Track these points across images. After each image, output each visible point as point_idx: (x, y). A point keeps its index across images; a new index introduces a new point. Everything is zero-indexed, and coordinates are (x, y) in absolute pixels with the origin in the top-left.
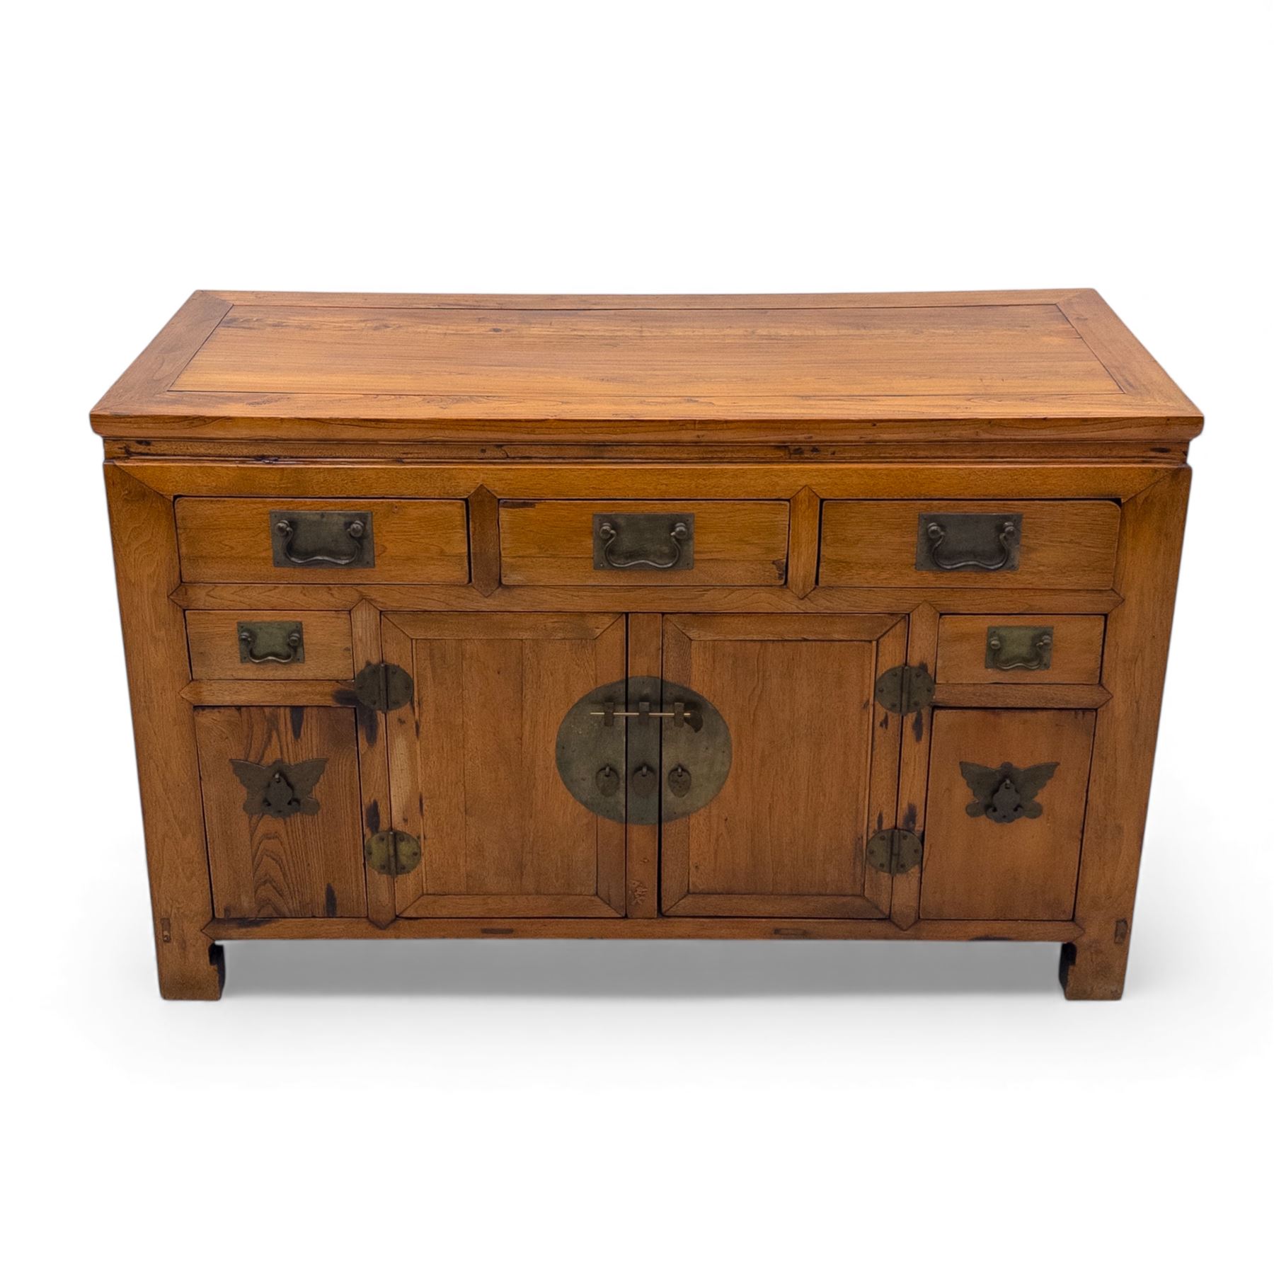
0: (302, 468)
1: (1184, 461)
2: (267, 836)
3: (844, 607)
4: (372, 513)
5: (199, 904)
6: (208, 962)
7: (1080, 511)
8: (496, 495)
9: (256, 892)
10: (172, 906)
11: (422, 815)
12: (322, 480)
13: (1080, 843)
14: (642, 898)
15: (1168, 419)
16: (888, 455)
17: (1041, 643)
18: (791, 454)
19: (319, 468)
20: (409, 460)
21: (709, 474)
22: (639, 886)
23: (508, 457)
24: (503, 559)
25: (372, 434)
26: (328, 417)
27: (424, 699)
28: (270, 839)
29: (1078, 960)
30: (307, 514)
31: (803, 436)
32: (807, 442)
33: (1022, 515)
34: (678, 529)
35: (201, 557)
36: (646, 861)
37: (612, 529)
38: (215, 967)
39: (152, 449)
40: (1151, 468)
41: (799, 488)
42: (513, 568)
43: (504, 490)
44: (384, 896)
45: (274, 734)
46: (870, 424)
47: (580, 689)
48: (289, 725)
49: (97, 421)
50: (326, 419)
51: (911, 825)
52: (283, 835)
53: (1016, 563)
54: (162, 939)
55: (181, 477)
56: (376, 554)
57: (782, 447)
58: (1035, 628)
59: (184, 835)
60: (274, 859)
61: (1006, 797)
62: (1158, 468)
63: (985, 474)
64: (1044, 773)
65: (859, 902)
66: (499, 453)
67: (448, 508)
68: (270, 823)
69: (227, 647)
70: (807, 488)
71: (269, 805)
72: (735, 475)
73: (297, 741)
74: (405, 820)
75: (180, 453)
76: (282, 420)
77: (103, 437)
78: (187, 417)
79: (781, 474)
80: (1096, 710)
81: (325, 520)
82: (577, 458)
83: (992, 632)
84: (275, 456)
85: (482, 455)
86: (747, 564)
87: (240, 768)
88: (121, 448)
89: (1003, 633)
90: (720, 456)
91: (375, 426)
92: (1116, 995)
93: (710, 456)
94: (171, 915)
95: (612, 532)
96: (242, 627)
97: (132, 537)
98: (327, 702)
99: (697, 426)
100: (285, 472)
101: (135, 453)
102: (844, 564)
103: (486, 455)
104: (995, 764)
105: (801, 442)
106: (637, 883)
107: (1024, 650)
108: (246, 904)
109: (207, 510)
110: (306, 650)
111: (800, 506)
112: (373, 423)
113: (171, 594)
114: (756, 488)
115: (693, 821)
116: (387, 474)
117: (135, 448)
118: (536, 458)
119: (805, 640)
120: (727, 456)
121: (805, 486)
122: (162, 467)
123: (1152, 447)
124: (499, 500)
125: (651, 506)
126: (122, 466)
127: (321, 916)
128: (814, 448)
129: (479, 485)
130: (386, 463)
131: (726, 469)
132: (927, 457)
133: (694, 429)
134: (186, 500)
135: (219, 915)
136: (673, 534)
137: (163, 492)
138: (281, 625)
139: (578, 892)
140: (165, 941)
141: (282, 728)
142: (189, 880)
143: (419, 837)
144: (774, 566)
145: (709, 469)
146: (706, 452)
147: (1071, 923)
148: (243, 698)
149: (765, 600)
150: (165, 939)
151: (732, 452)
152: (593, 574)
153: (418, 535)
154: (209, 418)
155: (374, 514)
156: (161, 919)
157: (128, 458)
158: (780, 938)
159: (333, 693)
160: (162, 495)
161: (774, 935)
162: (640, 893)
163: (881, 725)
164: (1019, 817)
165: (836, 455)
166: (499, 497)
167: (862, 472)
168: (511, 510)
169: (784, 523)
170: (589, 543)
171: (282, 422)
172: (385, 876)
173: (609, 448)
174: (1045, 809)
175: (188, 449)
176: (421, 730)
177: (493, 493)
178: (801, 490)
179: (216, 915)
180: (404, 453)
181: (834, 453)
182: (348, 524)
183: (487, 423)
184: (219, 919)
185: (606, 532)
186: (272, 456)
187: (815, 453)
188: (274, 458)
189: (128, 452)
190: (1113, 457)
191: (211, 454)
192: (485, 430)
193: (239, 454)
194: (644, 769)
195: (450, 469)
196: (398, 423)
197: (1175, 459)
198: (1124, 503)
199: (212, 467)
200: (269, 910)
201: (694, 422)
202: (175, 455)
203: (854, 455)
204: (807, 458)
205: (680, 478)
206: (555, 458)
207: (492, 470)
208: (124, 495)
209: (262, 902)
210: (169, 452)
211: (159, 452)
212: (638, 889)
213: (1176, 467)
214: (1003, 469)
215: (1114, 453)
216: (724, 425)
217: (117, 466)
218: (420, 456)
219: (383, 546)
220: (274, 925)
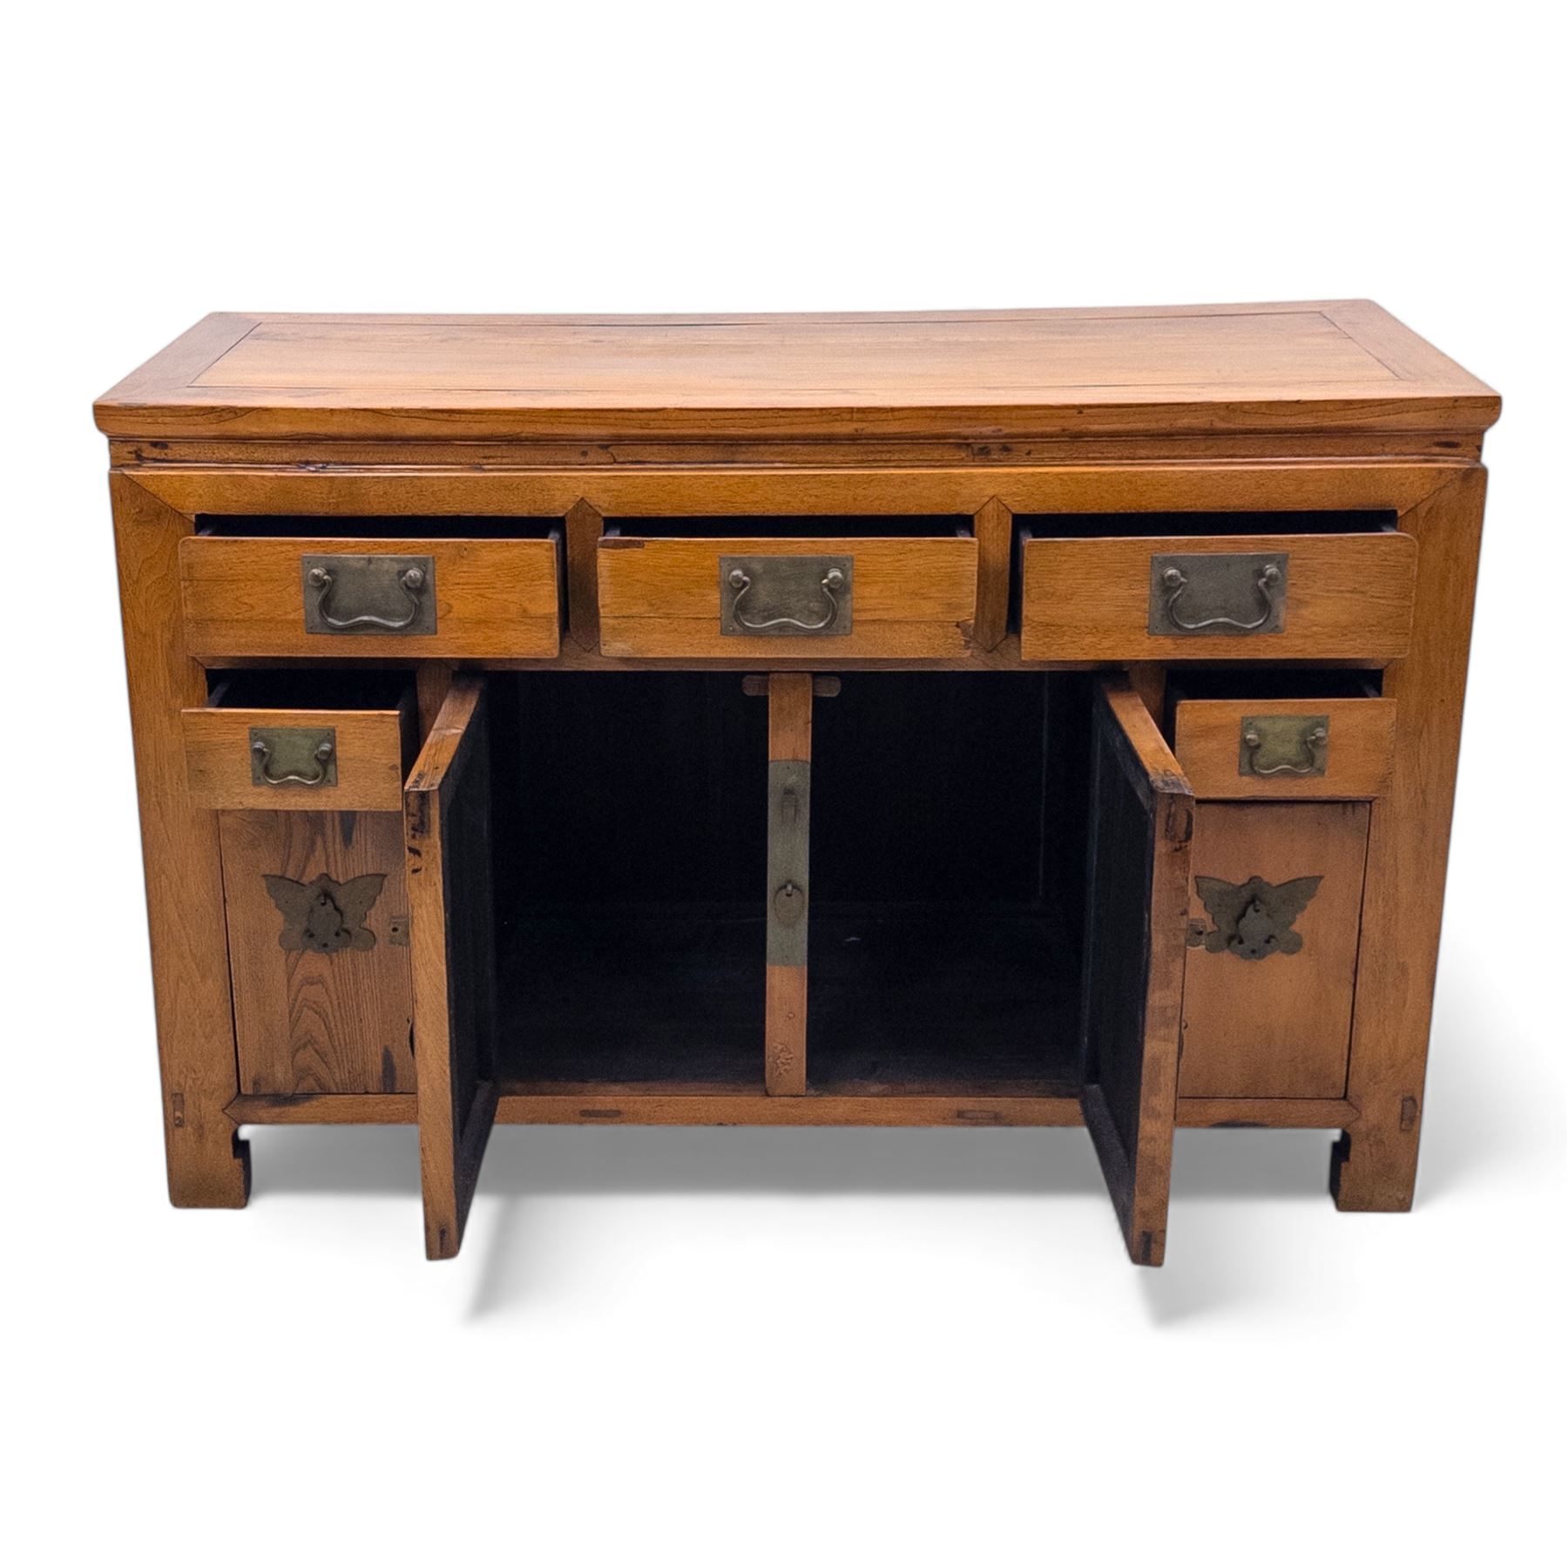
0: (355, 477)
1: (1478, 459)
2: (309, 981)
5: (220, 1073)
6: (232, 1156)
8: (600, 511)
9: (294, 1057)
10: (186, 1076)
12: (381, 493)
13: (1352, 988)
14: (786, 1067)
15: (1456, 399)
16: (1098, 455)
18: (974, 455)
19: (378, 477)
20: (490, 467)
21: (873, 480)
22: (782, 1051)
23: (615, 462)
25: (445, 429)
26: (389, 408)
28: (312, 984)
29: (1352, 1158)
31: (989, 428)
32: (995, 438)
34: (831, 576)
36: (792, 1015)
38: (240, 1161)
39: (170, 454)
40: (1435, 469)
41: (987, 499)
43: (609, 504)
45: (319, 842)
46: (1075, 412)
48: (338, 828)
49: (103, 414)
50: (388, 410)
52: (328, 977)
54: (173, 1123)
55: (206, 490)
57: (965, 444)
59: (203, 977)
60: (316, 1013)
61: (1255, 924)
62: (1444, 469)
63: (1223, 478)
66: (605, 457)
68: (315, 964)
70: (995, 499)
71: (312, 936)
72: (904, 482)
73: (347, 848)
75: (203, 458)
76: (332, 411)
77: (109, 437)
78: (213, 408)
79: (962, 480)
80: (1370, 802)
82: (702, 463)
84: (323, 463)
85: (581, 459)
86: (922, 627)
87: (276, 883)
88: (130, 453)
90: (885, 457)
91: (449, 418)
92: (1404, 1206)
93: (871, 458)
94: (185, 1089)
95: (746, 578)
97: (143, 571)
99: (855, 416)
100: (336, 482)
101: (148, 459)
103: (588, 459)
104: (1240, 879)
105: (988, 437)
106: (780, 1047)
108: (280, 1076)
110: (339, 769)
111: (987, 524)
112: (445, 414)
114: (930, 501)
116: (462, 484)
117: (149, 452)
118: (649, 462)
120: (892, 458)
121: (993, 497)
122: (182, 476)
123: (1436, 440)
124: (605, 518)
126: (132, 475)
127: (376, 1091)
128: (1003, 447)
129: (578, 499)
130: (462, 470)
131: (892, 474)
132: (1148, 458)
133: (851, 420)
135: (247, 1089)
136: (824, 581)
137: (183, 509)
140: (177, 1125)
141: (329, 832)
142: (208, 1038)
145: (871, 475)
146: (865, 453)
147: (1342, 1102)
150: (177, 1122)
151: (901, 452)
153: (494, 588)
154: (241, 409)
156: (172, 1095)
157: (139, 466)
158: (964, 1124)
160: (181, 513)
161: (957, 1120)
162: (784, 1061)
164: (1272, 951)
165: (1032, 456)
166: (604, 515)
167: (1065, 478)
170: (715, 597)
171: (332, 414)
173: (744, 449)
174: (1305, 940)
175: (214, 453)
177: (597, 509)
178: (988, 502)
179: (242, 1089)
180: (485, 458)
181: (1029, 453)
182: (402, 573)
183: (590, 414)
184: (246, 1095)
185: (739, 579)
186: (320, 463)
187: (1005, 453)
188: (321, 465)
189: (139, 457)
190: (1386, 455)
191: (241, 460)
192: (587, 424)
193: (278, 459)
194: (790, 888)
195: (540, 477)
196: (477, 414)
197: (1465, 456)
198: (1401, 517)
199: (244, 476)
200: (309, 1084)
201: (851, 410)
202: (197, 462)
203: (1055, 455)
204: (994, 460)
205: (833, 487)
206: (674, 463)
207: (595, 478)
208: (133, 514)
209: (302, 1073)
210: (191, 458)
211: (178, 457)
212: (781, 1055)
213: (1468, 466)
214: (1246, 472)
215: (1387, 450)
216: (890, 414)
217: (125, 476)
218: (505, 460)
220: (315, 1103)
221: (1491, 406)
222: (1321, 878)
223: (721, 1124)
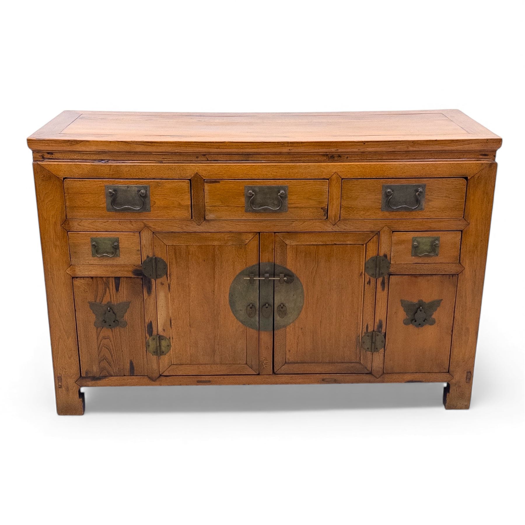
0: (119, 165)
1: (494, 160)
2: (104, 338)
3: (352, 229)
4: (149, 186)
5: (74, 369)
6: (78, 397)
7: (450, 182)
8: (203, 177)
9: (99, 364)
10: (62, 371)
11: (171, 328)
12: (128, 171)
13: (451, 336)
14: (266, 365)
15: (487, 140)
16: (370, 158)
17: (435, 244)
18: (329, 158)
19: (126, 165)
20: (165, 162)
21: (295, 167)
22: (264, 360)
23: (208, 160)
24: (206, 207)
25: (149, 149)
26: (130, 141)
27: (172, 273)
28: (105, 339)
29: (450, 392)
30: (121, 186)
31: (334, 149)
32: (336, 152)
33: (426, 185)
34: (281, 192)
35: (75, 207)
36: (267, 348)
37: (253, 192)
38: (81, 399)
39: (54, 157)
40: (480, 163)
41: (333, 173)
42: (210, 211)
43: (206, 175)
44: (155, 366)
45: (107, 290)
46: (363, 143)
47: (239, 268)
48: (114, 286)
49: (31, 142)
51: (380, 330)
52: (111, 336)
53: (423, 207)
54: (58, 387)
55: (67, 169)
56: (151, 205)
57: (326, 155)
58: (433, 238)
59: (68, 337)
60: (107, 348)
61: (420, 315)
62: (483, 163)
63: (411, 166)
64: (435, 305)
65: (358, 366)
66: (204, 159)
67: (183, 184)
68: (106, 332)
69: (87, 249)
70: (336, 173)
71: (105, 322)
72: (305, 168)
73: (117, 292)
74: (164, 330)
75: (66, 158)
76: (110, 142)
77: (32, 150)
78: (69, 140)
79: (325, 167)
80: (458, 275)
81: (129, 189)
82: (237, 161)
83: (414, 239)
84: (107, 160)
85: (196, 159)
86: (311, 209)
87: (92, 305)
88: (40, 156)
89: (419, 240)
90: (299, 159)
91: (151, 145)
92: (467, 407)
93: (294, 159)
94: (62, 375)
95: (253, 193)
96: (92, 240)
97: (45, 197)
98: (130, 275)
99: (289, 145)
100: (112, 167)
101: (46, 158)
102: (351, 209)
103: (198, 159)
105: (333, 152)
106: (264, 358)
107: (427, 248)
108: (95, 370)
109: (78, 184)
110: (120, 251)
111: (333, 182)
112: (150, 143)
113: (62, 224)
114: (314, 174)
115: (287, 329)
116: (155, 167)
117: (47, 156)
118: (219, 161)
119: (336, 244)
120: (302, 159)
122: (58, 164)
123: (481, 153)
124: (204, 180)
125: (269, 182)
126: (41, 164)
127: (128, 375)
128: (339, 155)
129: (195, 173)
130: (156, 163)
131: (301, 165)
132: (387, 159)
133: (288, 146)
134: (69, 180)
135: (83, 375)
136: (279, 194)
137: (59, 176)
138: (110, 239)
139: (238, 363)
140: (60, 387)
141: (111, 287)
142: (70, 358)
143: (170, 338)
144: (322, 210)
145: (294, 165)
146: (293, 157)
147: (448, 373)
148: (93, 273)
149: (318, 226)
150: (59, 386)
151: (304, 157)
152: (244, 214)
153: (169, 196)
154: (78, 141)
155: (150, 186)
156: (58, 377)
157: (43, 161)
158: (325, 383)
159: (133, 271)
160: (58, 178)
161: (322, 382)
162: (265, 363)
163: (368, 284)
164: (426, 324)
165: (348, 159)
166: (204, 178)
167: (359, 166)
168: (209, 184)
169: (326, 190)
170: (243, 199)
172: (155, 356)
173: (251, 156)
174: (436, 320)
175: (69, 156)
176: (171, 288)
177: (202, 176)
179: (82, 375)
180: (163, 159)
181: (347, 158)
182: (139, 191)
183: (199, 144)
184: (83, 377)
185: (251, 193)
186: (106, 160)
187: (339, 158)
188: (106, 161)
189: (43, 158)
190: (464, 158)
191: (79, 159)
192: (198, 147)
193: (92, 159)
194: (267, 305)
195: (183, 165)
196: (160, 143)
197: (490, 159)
198: (469, 179)
199: (80, 164)
200: (105, 373)
201: (288, 143)
202: (63, 159)
203: (356, 159)
204: (336, 160)
205: (282, 169)
206: (228, 161)
207: (201, 166)
208: (42, 177)
209: (102, 369)
210: (61, 158)
211: (57, 158)
212: (264, 361)
213: (491, 162)
214: (419, 164)
215: (465, 156)
216: (301, 144)
217: (39, 164)
218: (170, 160)
219: (154, 202)
220: (107, 379)
221: (498, 142)
222: (442, 300)
223: (244, 384)
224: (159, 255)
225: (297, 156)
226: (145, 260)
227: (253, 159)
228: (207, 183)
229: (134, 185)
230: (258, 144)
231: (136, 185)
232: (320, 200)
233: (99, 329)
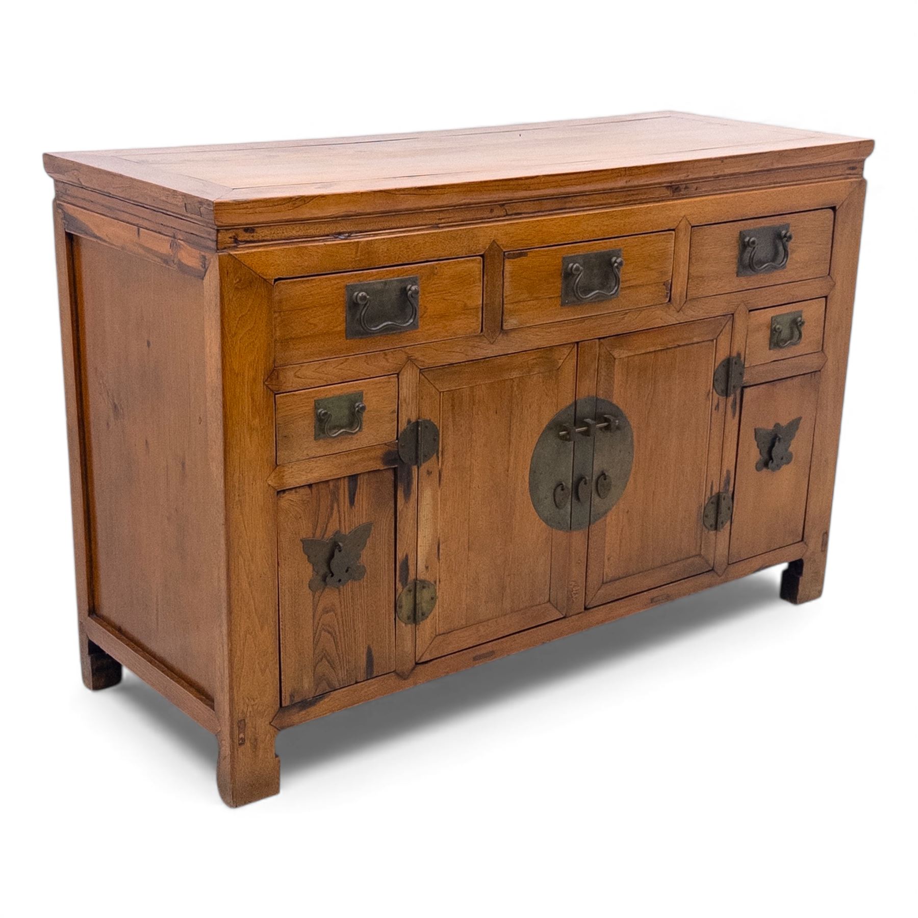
0: (371, 240)
2: (326, 611)
3: (701, 314)
4: (419, 276)
5: (269, 696)
6: (274, 755)
8: (503, 248)
9: (315, 667)
10: (248, 705)
11: (439, 559)
12: (385, 250)
13: (808, 476)
14: (577, 596)
16: (724, 187)
17: (797, 322)
18: (674, 192)
20: (443, 225)
21: (632, 212)
23: (507, 215)
24: (505, 306)
27: (446, 448)
28: (328, 612)
29: (803, 573)
30: (374, 284)
31: (683, 175)
32: (684, 181)
33: (790, 225)
34: (618, 261)
35: (291, 338)
37: (580, 266)
39: (256, 236)
40: (849, 183)
41: (681, 219)
42: (511, 312)
43: (508, 243)
44: (408, 646)
45: (335, 505)
46: (721, 162)
47: (548, 415)
48: (347, 495)
49: (220, 209)
50: (393, 190)
51: (727, 488)
52: (337, 604)
53: (789, 262)
54: (238, 743)
55: (282, 260)
56: (421, 315)
57: (670, 187)
58: (794, 313)
59: (262, 627)
60: (329, 632)
62: (852, 182)
65: (697, 560)
66: (502, 212)
67: (471, 265)
68: (329, 597)
69: (306, 425)
70: (684, 218)
73: (352, 508)
74: (427, 568)
75: (277, 237)
76: (361, 194)
78: (291, 198)
79: (671, 208)
80: (820, 371)
81: (387, 286)
83: (774, 320)
84: (348, 233)
85: (490, 215)
86: (650, 287)
88: (230, 238)
89: (779, 319)
90: (634, 198)
91: (427, 193)
92: (817, 595)
93: (629, 199)
94: (246, 715)
95: (581, 268)
96: (317, 404)
98: (377, 466)
99: (628, 173)
100: (360, 245)
101: (241, 241)
102: (701, 279)
103: (494, 214)
105: (681, 181)
106: (573, 584)
107: (787, 332)
108: (306, 686)
109: (298, 290)
110: (364, 419)
111: (680, 234)
112: (426, 191)
113: (266, 381)
114: (656, 222)
115: (608, 519)
116: (430, 239)
117: (242, 236)
118: (524, 213)
119: (679, 346)
120: (639, 198)
122: (267, 251)
123: (848, 166)
124: (504, 252)
125: (597, 246)
126: (236, 254)
127: (362, 680)
128: (687, 186)
129: (492, 240)
130: (427, 229)
131: (640, 208)
133: (626, 176)
134: (284, 283)
135: (285, 703)
136: (616, 264)
137: (266, 275)
138: (348, 398)
139: (538, 603)
141: (341, 499)
142: (263, 671)
143: (435, 582)
144: (664, 287)
145: (631, 209)
147: (802, 543)
148: (316, 475)
149: (659, 317)
150: (240, 741)
151: (642, 194)
152: (559, 311)
153: (450, 292)
156: (239, 722)
157: (236, 247)
158: (654, 606)
159: (382, 456)
160: (265, 280)
161: (650, 604)
162: (575, 592)
163: (715, 409)
165: (698, 190)
166: (504, 250)
167: (714, 201)
168: (511, 260)
169: (672, 249)
170: (557, 283)
171: (362, 196)
172: (409, 626)
175: (283, 233)
176: (442, 478)
177: (501, 246)
179: (283, 703)
180: (439, 219)
181: (696, 189)
182: (403, 289)
183: (501, 183)
184: (286, 707)
186: (346, 233)
187: (686, 190)
188: (347, 235)
189: (236, 241)
191: (300, 236)
193: (322, 233)
195: (471, 229)
196: (442, 188)
198: (838, 209)
200: (324, 686)
201: (626, 169)
202: (272, 240)
204: (682, 195)
205: (615, 219)
207: (501, 226)
208: (235, 284)
209: (319, 680)
210: (268, 238)
211: (260, 238)
213: (860, 179)
216: (643, 170)
217: (231, 255)
218: (450, 220)
219: (425, 307)
220: (326, 700)
222: (800, 418)
224: (427, 415)
225: (632, 192)
226: (405, 430)
227: (571, 205)
228: (508, 258)
229: (395, 279)
230: (584, 175)
231: (398, 276)
232: (662, 270)
233: (317, 594)
